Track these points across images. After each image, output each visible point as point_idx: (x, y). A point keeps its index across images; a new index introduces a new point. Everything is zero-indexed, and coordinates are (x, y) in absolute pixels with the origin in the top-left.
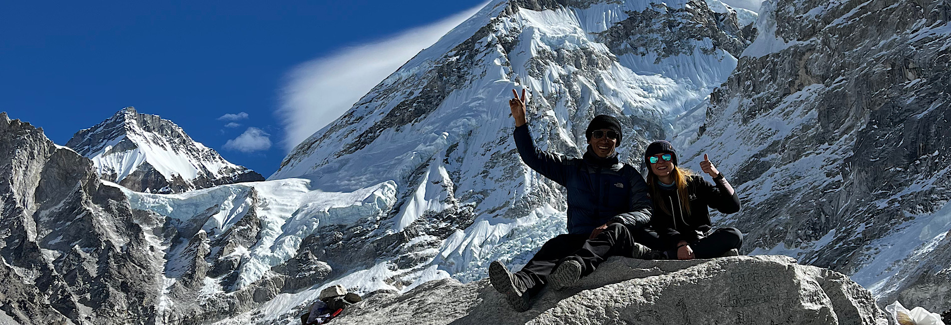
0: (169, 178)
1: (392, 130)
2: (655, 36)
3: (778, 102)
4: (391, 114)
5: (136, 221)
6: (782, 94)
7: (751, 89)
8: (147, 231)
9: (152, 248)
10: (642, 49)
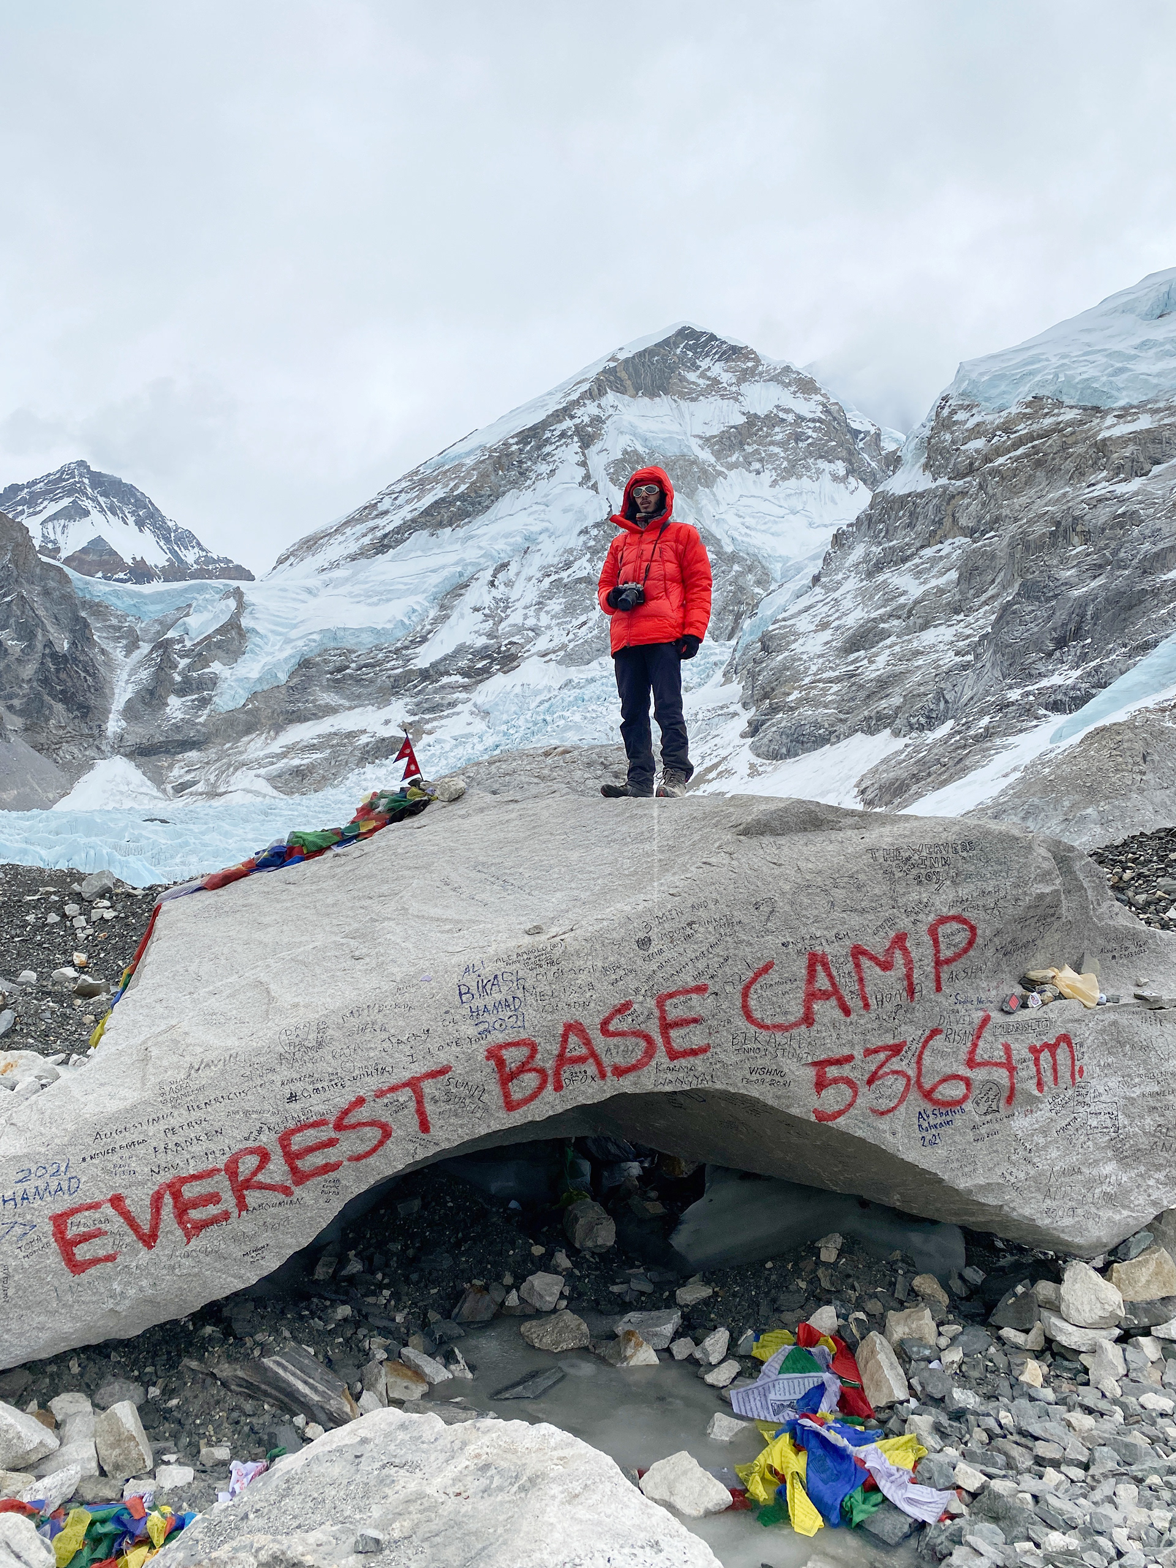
0: (130, 562)
1: (425, 533)
2: (776, 450)
3: (913, 555)
4: (427, 512)
5: (83, 614)
6: (919, 545)
7: (883, 534)
8: (98, 629)
9: (103, 652)
10: (757, 465)
